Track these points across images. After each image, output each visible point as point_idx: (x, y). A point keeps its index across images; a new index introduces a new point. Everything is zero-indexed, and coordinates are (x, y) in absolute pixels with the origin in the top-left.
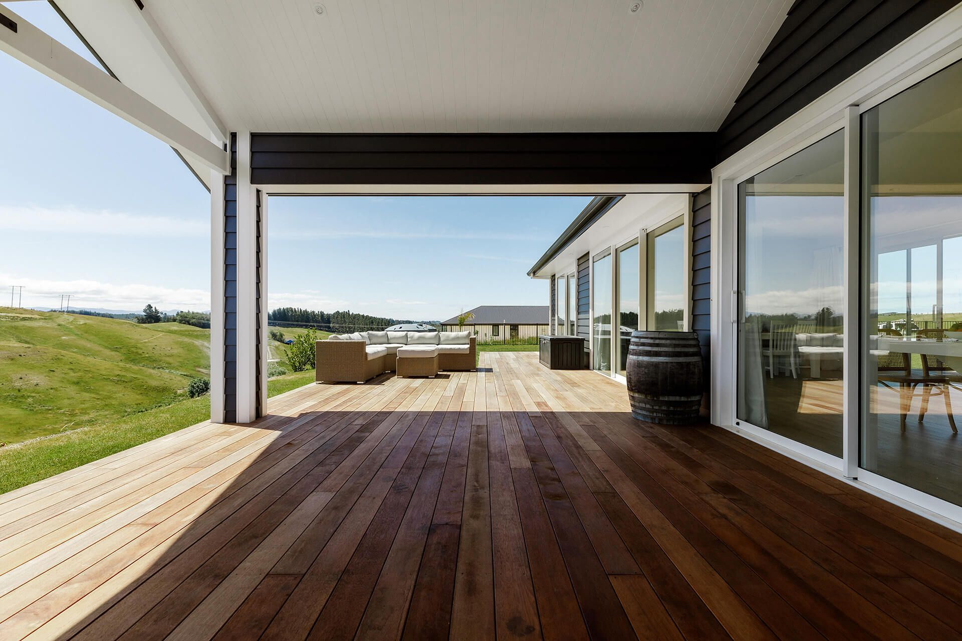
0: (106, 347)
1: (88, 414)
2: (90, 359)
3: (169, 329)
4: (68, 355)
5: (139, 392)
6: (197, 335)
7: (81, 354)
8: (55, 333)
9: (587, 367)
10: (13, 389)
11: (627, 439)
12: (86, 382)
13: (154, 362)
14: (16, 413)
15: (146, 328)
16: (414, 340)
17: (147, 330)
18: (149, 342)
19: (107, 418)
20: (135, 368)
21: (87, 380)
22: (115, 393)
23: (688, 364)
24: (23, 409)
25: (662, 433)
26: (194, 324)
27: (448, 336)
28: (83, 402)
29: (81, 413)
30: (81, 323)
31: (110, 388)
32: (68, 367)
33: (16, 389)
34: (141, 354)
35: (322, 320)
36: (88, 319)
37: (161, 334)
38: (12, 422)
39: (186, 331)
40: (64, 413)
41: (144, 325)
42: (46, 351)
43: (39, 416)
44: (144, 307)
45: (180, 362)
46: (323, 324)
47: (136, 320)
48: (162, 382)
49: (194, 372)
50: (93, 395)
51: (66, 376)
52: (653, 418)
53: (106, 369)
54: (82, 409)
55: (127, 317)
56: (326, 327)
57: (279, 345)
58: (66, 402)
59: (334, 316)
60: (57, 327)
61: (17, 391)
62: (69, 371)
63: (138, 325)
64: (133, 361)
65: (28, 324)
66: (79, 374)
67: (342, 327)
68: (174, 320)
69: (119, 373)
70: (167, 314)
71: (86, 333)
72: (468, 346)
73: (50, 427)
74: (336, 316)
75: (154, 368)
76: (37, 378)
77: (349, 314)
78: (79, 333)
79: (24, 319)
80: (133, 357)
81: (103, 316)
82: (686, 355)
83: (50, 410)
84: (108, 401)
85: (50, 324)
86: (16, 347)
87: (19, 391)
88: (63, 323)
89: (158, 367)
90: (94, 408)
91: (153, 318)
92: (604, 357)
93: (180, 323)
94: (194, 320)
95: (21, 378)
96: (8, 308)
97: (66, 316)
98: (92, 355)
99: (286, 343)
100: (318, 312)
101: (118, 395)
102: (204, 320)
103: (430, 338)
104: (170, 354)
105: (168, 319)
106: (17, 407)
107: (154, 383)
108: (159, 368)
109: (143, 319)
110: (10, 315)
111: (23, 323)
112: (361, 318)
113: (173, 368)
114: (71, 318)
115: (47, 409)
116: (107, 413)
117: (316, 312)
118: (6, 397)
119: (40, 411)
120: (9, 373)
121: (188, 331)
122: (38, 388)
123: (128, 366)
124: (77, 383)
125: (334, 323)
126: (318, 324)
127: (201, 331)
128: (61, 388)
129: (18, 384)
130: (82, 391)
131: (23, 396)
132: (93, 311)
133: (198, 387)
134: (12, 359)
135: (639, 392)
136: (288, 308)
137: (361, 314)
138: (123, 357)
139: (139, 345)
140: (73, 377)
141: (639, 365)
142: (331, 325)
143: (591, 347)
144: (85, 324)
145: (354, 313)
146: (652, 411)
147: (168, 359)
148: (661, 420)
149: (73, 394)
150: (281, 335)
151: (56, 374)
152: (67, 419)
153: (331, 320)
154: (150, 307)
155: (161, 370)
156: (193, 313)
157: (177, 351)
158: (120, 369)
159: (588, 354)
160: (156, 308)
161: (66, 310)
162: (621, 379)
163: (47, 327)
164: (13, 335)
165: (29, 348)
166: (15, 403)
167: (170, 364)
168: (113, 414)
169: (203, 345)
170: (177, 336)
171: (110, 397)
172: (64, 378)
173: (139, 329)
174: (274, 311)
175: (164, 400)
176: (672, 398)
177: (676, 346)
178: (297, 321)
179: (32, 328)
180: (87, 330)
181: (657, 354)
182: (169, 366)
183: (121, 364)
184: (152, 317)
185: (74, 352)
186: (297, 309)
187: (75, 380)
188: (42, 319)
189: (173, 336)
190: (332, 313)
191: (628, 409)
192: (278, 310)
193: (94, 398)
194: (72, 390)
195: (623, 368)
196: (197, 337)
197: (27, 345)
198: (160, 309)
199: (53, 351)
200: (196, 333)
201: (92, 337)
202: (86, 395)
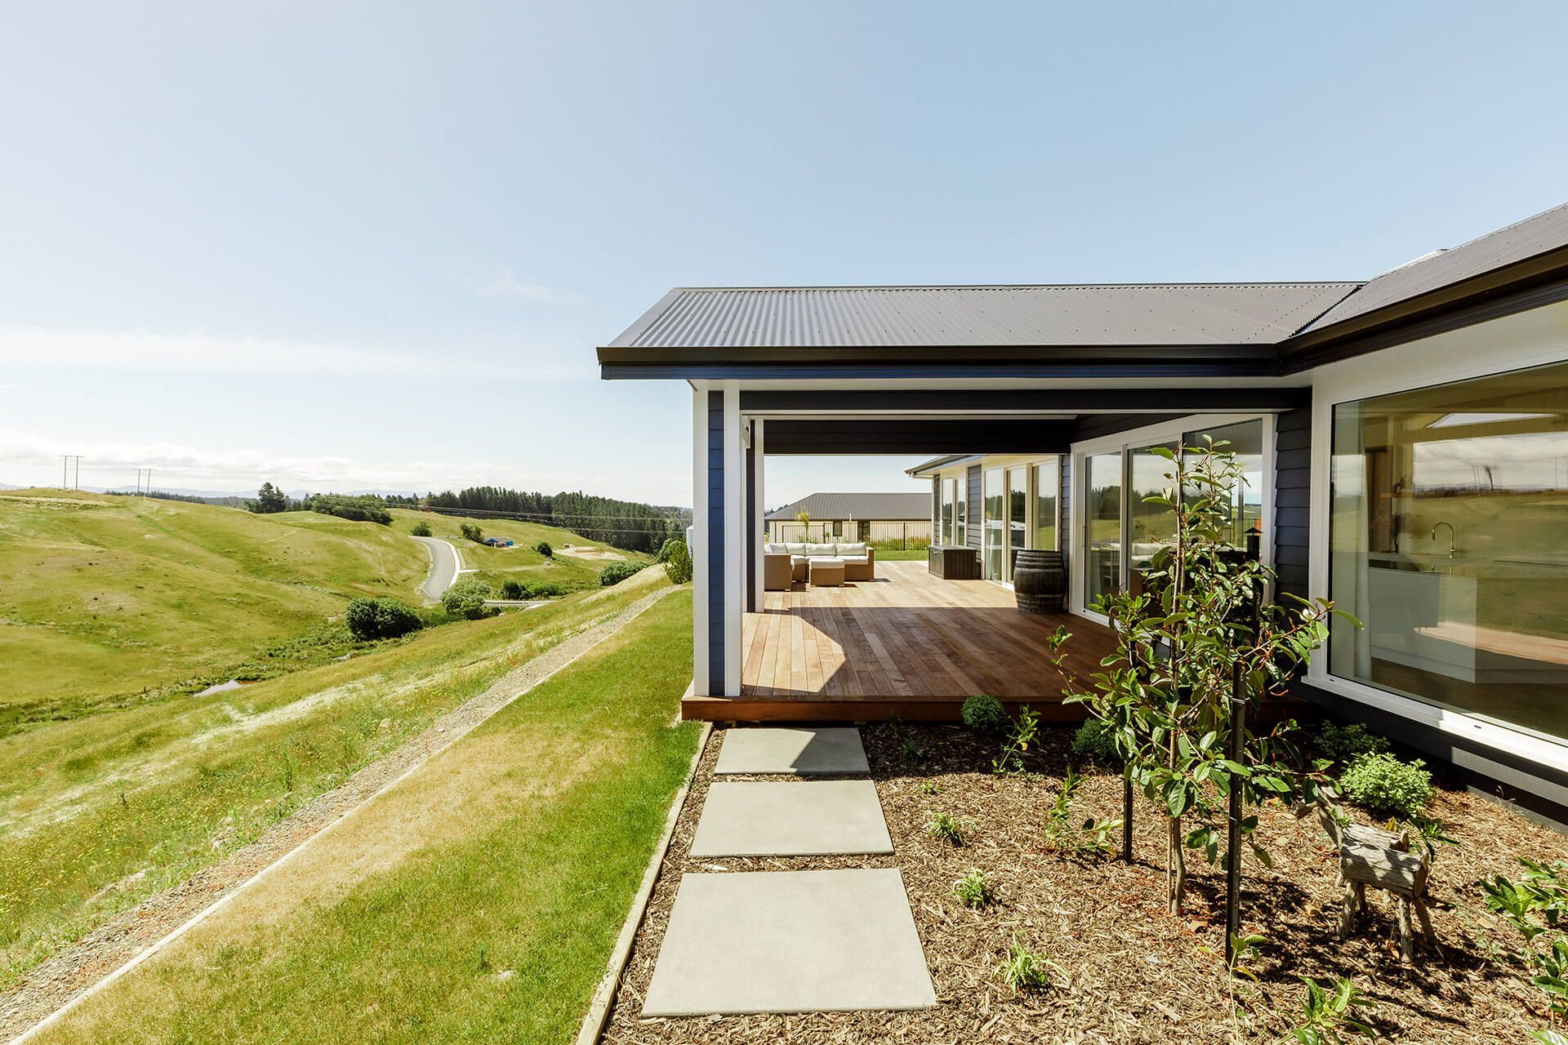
0: (213, 551)
1: (202, 653)
2: (192, 569)
3: (302, 521)
4: (162, 564)
5: (271, 619)
6: (348, 532)
7: (177, 562)
8: (134, 529)
9: (979, 577)
10: (86, 616)
11: (1014, 619)
12: (191, 605)
13: (287, 573)
14: (94, 650)
15: (269, 521)
17: (271, 523)
18: (277, 542)
19: (231, 659)
20: (261, 582)
21: (192, 601)
22: (237, 621)
23: (1054, 573)
24: (104, 645)
25: (1036, 617)
26: (339, 514)
27: (844, 548)
28: (191, 635)
29: (191, 652)
30: (172, 513)
31: (228, 613)
32: (161, 581)
33: (90, 615)
34: (266, 562)
35: (538, 506)
37: (295, 531)
38: (93, 665)
39: (329, 525)
40: (165, 652)
41: (260, 515)
42: (128, 558)
43: (130, 656)
44: (260, 486)
45: (326, 573)
46: (540, 514)
48: (305, 605)
49: (349, 590)
50: (203, 625)
51: (161, 596)
52: (1031, 610)
53: (218, 584)
54: (191, 646)
56: (545, 518)
57: (476, 548)
58: (166, 635)
59: (557, 501)
60: (135, 519)
61: (92, 618)
62: (165, 588)
63: (250, 515)
64: (256, 572)
65: (92, 514)
66: (180, 593)
68: (308, 508)
69: (239, 590)
70: (297, 498)
71: (181, 529)
72: (867, 557)
73: (149, 672)
74: (560, 499)
75: (288, 583)
76: (119, 599)
78: (171, 529)
79: (85, 507)
80: (255, 566)
82: (1053, 567)
83: (144, 646)
84: (227, 634)
85: (124, 516)
86: (81, 551)
87: (95, 618)
88: (143, 513)
89: (295, 581)
90: (207, 644)
91: (274, 505)
92: (995, 567)
93: (317, 512)
94: (339, 507)
95: (96, 599)
96: (59, 490)
97: (146, 502)
98: (194, 563)
99: (486, 544)
100: (533, 494)
101: (240, 625)
102: (354, 507)
104: (311, 562)
105: (297, 507)
106: (94, 642)
107: (293, 607)
108: (296, 583)
109: (260, 506)
110: (63, 500)
111: (84, 513)
113: (317, 583)
114: (156, 504)
115: (140, 646)
116: (229, 651)
117: (529, 494)
118: (78, 628)
119: (128, 649)
120: (77, 591)
121: (334, 525)
122: (121, 613)
123: (250, 580)
124: (178, 606)
125: (557, 511)
126: (532, 514)
127: (353, 525)
128: (156, 614)
129: (92, 608)
130: (186, 618)
131: (101, 627)
133: (362, 611)
134: (79, 570)
135: (1022, 592)
136: (483, 488)
137: (601, 497)
138: (240, 567)
139: (262, 547)
140: (170, 596)
141: (1022, 574)
142: (553, 515)
143: (983, 558)
144: (178, 514)
146: (1030, 605)
147: (307, 569)
148: (1036, 610)
149: (174, 622)
150: (478, 531)
151: (146, 593)
152: (170, 660)
153: (553, 506)
154: (268, 486)
155: (298, 585)
156: (338, 496)
157: (321, 556)
158: (240, 585)
159: (980, 565)
160: (278, 490)
162: (1011, 587)
163: (121, 520)
164: (72, 532)
165: (101, 552)
166: (91, 636)
167: (313, 577)
168: (237, 654)
169: (359, 547)
170: (320, 533)
171: (229, 628)
172: (158, 599)
173: (257, 522)
174: (463, 492)
175: (309, 632)
176: (1043, 596)
177: (1046, 561)
178: (500, 509)
179: (99, 522)
180: (181, 526)
181: (1034, 567)
182: (312, 581)
183: (240, 577)
184: (271, 503)
185: (165, 559)
186: (498, 490)
187: (175, 602)
188: (113, 507)
189: (312, 533)
190: (554, 495)
191: (1015, 605)
192: (469, 490)
193: (207, 629)
194: (171, 617)
195: (1012, 579)
196: (348, 534)
197: (98, 549)
198: (284, 491)
199: (138, 558)
200: (346, 529)
201: (188, 536)
202: (195, 625)
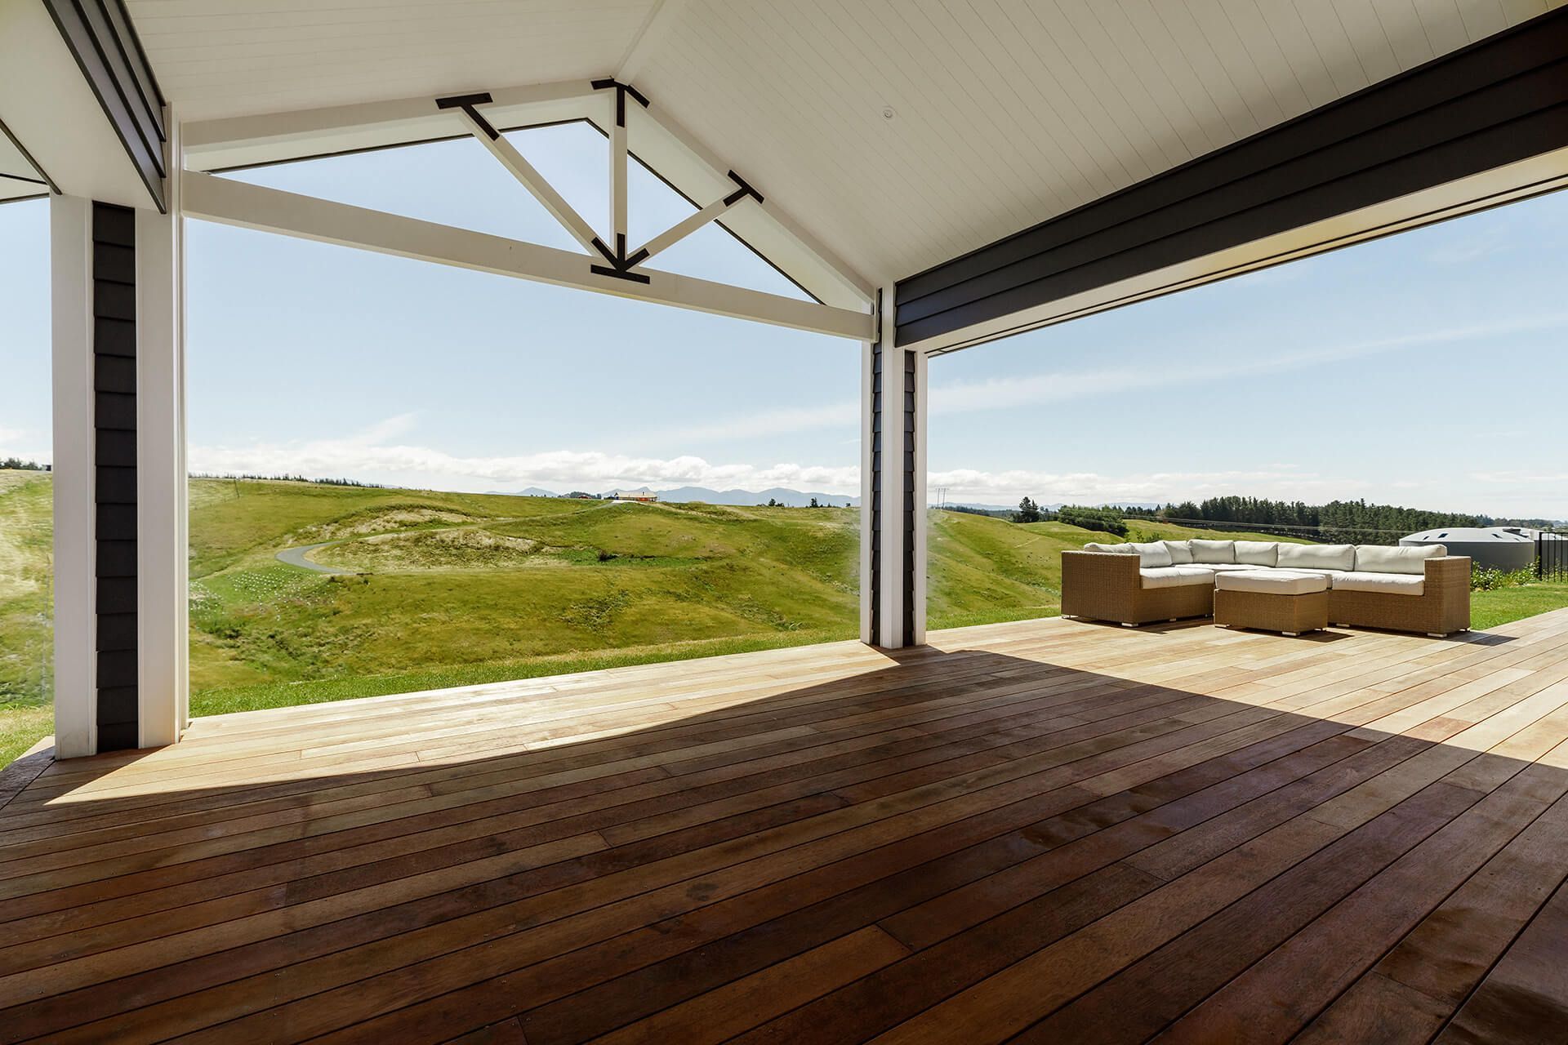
0: (979, 553)
2: (962, 566)
3: (1048, 530)
4: (944, 561)
6: (1084, 540)
7: (954, 560)
12: (957, 594)
13: (1029, 575)
15: (1022, 529)
16: (1291, 559)
17: (1023, 531)
18: (1023, 548)
20: (1008, 581)
21: (958, 591)
26: (1080, 524)
27: (1377, 555)
30: (956, 522)
31: (981, 604)
32: (941, 573)
34: (1014, 564)
35: (1300, 519)
36: (962, 517)
37: (1038, 538)
39: (1070, 534)
41: (1019, 525)
44: (1021, 501)
46: (1303, 528)
47: (1012, 519)
50: (963, 611)
51: (939, 585)
53: (977, 580)
55: (1002, 514)
56: (1308, 532)
59: (1327, 511)
60: (932, 526)
62: (943, 580)
63: (1012, 524)
64: (1006, 572)
66: (951, 584)
67: (1346, 533)
68: (1056, 519)
69: (990, 586)
70: (1049, 510)
71: (960, 534)
72: (1422, 578)
74: (1332, 510)
75: (1028, 584)
77: (1363, 505)
78: (954, 534)
80: (1005, 566)
81: (979, 514)
89: (1034, 582)
93: (1063, 522)
94: (1081, 518)
97: (940, 513)
98: (965, 561)
100: (1293, 503)
102: (1093, 518)
103: (1331, 557)
105: (1050, 517)
108: (1034, 584)
109: (1019, 517)
112: (1394, 515)
114: (946, 516)
117: (1288, 503)
121: (1072, 534)
123: (1000, 578)
125: (1326, 524)
126: (1291, 527)
127: (1089, 534)
132: (969, 507)
136: (1230, 498)
137: (1395, 506)
138: (995, 567)
139: (1012, 551)
140: (945, 586)
142: (1321, 528)
144: (960, 523)
145: (1377, 505)
147: (1044, 572)
149: (945, 606)
151: (931, 581)
153: (1320, 518)
154: (1027, 500)
155: (1036, 586)
156: (1079, 508)
158: (991, 581)
160: (1033, 503)
161: (941, 506)
167: (1048, 580)
170: (1058, 541)
172: (937, 587)
173: (1013, 530)
174: (1205, 503)
178: (1249, 521)
180: (961, 531)
183: (993, 575)
184: (1029, 514)
185: (947, 557)
186: (1247, 499)
187: (947, 590)
189: (1052, 540)
190: (1323, 504)
192: (1211, 501)
194: (943, 602)
198: (1039, 504)
200: (1082, 537)
201: (964, 540)
202: (958, 610)
